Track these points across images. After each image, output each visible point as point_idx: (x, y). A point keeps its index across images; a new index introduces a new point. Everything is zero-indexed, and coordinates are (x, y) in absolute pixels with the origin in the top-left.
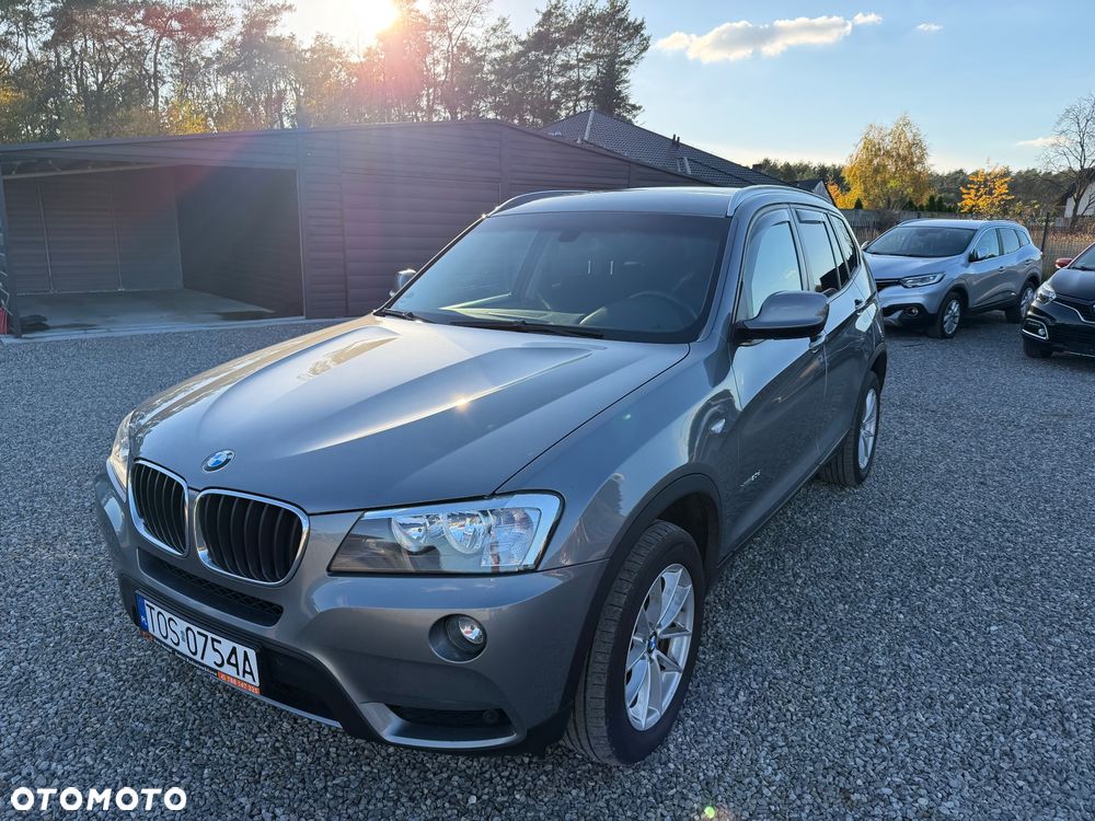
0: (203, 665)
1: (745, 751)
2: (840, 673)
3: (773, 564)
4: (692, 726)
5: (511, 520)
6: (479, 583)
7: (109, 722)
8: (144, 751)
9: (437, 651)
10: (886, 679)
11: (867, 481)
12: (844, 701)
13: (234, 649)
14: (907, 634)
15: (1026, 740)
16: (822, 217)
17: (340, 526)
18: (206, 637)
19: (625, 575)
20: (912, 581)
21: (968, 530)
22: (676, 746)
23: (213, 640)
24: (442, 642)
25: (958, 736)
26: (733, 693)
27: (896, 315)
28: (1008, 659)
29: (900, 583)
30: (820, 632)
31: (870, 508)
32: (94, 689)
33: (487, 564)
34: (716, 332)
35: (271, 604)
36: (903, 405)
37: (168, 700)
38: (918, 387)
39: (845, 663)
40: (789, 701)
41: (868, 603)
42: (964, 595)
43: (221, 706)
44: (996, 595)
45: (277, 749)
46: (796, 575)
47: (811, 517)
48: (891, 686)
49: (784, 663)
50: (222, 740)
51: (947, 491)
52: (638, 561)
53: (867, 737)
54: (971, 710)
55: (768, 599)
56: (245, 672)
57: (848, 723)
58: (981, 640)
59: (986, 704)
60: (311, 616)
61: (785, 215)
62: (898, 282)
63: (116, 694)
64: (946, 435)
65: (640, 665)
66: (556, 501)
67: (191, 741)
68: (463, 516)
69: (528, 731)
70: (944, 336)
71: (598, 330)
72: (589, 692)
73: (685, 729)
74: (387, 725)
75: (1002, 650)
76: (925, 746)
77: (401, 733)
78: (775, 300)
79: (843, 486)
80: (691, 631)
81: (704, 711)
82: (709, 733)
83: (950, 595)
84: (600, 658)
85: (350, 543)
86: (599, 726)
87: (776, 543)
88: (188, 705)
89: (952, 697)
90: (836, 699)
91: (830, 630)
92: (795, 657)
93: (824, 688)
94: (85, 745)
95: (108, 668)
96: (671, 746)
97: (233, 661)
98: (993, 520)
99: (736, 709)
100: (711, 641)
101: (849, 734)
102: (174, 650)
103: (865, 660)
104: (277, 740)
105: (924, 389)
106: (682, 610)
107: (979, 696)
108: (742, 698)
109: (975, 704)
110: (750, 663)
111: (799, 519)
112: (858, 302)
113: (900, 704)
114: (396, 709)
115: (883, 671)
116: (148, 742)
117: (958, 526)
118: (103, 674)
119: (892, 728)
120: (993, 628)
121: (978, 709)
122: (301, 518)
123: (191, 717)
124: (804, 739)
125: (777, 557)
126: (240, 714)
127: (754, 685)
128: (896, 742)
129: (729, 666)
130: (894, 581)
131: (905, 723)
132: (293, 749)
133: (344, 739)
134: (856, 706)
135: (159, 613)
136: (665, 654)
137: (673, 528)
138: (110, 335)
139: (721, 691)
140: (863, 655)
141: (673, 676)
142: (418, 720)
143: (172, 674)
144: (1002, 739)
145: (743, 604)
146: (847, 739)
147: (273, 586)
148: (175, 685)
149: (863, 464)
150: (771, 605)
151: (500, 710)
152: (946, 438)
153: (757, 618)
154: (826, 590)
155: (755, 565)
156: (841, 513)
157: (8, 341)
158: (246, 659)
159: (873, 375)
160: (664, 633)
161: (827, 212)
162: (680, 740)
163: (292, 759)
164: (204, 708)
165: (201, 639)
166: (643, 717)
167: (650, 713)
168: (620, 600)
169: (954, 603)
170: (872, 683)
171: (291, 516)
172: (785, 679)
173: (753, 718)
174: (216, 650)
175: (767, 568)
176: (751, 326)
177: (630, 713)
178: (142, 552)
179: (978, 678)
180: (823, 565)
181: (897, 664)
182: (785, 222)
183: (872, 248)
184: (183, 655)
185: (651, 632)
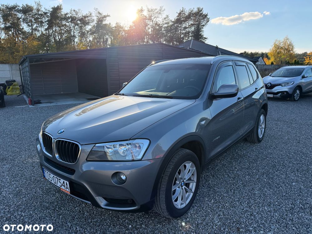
0: (57, 186)
1: (210, 216)
2: (243, 195)
3: (229, 165)
4: (197, 209)
5: (136, 147)
6: (127, 163)
7: (38, 203)
8: (46, 210)
9: (113, 181)
10: (257, 197)
11: (262, 142)
12: (243, 203)
13: (64, 181)
14: (266, 185)
15: (298, 216)
16: (245, 64)
17: (88, 149)
18: (57, 178)
19: (171, 163)
20: (271, 170)
21: (291, 156)
22: (191, 214)
23: (59, 179)
24: (115, 179)
25: (277, 214)
26: (210, 200)
28: (297, 193)
29: (267, 170)
30: (240, 184)
31: (262, 150)
32: (36, 194)
33: (131, 158)
34: (205, 96)
35: (73, 170)
36: (278, 120)
37: (55, 198)
38: (284, 115)
39: (246, 193)
40: (227, 203)
41: (256, 176)
42: (286, 174)
43: (68, 200)
44: (297, 174)
45: (80, 211)
46: (235, 168)
47: (243, 152)
48: (258, 199)
49: (227, 192)
50: (66, 209)
51: (287, 145)
52: (175, 160)
53: (248, 213)
54: (282, 207)
55: (226, 174)
56: (67, 188)
57: (243, 209)
58: (289, 187)
59: (287, 205)
60: (82, 172)
61: (231, 63)
63: (41, 196)
65: (178, 190)
66: (148, 141)
67: (58, 208)
68: (123, 145)
69: (141, 205)
70: (295, 100)
71: (172, 97)
72: (160, 196)
73: (194, 209)
74: (102, 202)
75: (295, 190)
76: (266, 217)
77: (106, 205)
78: (223, 87)
79: (254, 143)
80: (196, 181)
81: (201, 205)
82: (201, 211)
83: (282, 174)
84: (163, 186)
85: (91, 153)
86: (164, 206)
87: (231, 159)
88: (59, 199)
89: (277, 203)
90: (241, 203)
91: (243, 183)
92: (231, 191)
93: (238, 199)
94: (31, 209)
95: (41, 189)
96: (189, 214)
97: (64, 185)
98: (300, 153)
99: (210, 204)
100: (207, 186)
101: (243, 212)
102: (51, 182)
103: (252, 192)
104: (81, 209)
105: (286, 116)
106: (192, 175)
107: (285, 203)
108: (212, 201)
109: (284, 205)
110: (217, 192)
111: (239, 152)
112: (256, 89)
113: (260, 205)
114: (105, 199)
115: (257, 195)
116: (47, 208)
117: (288, 155)
119: (256, 211)
120: (293, 184)
121: (284, 207)
122: (79, 146)
123: (59, 202)
124: (229, 213)
125: (231, 163)
126: (72, 202)
127: (217, 198)
128: (257, 215)
129: (210, 193)
130: (265, 170)
132: (84, 211)
133: (98, 209)
134: (247, 205)
135: (47, 172)
136: (188, 188)
137: (188, 151)
138: (57, 104)
139: (207, 199)
140: (251, 191)
141: (190, 194)
142: (111, 202)
143: (56, 191)
144: (290, 215)
145: (218, 176)
146: (242, 214)
147: (72, 164)
148: (57, 194)
149: (261, 136)
150: (226, 176)
151: (132, 199)
152: (290, 129)
153: (222, 180)
154: (244, 172)
155: (224, 165)
156: (252, 151)
157: (31, 106)
158: (67, 184)
159: (263, 110)
160: (186, 181)
161: (247, 63)
162: (192, 212)
163: (84, 214)
164: (63, 200)
165: (56, 179)
166: (179, 205)
167: (182, 204)
168: (169, 170)
169: (283, 176)
170: (253, 198)
171: (77, 145)
172: (227, 197)
173: (215, 207)
174: (60, 182)
175: (227, 166)
176: (215, 94)
177: (175, 203)
178: (44, 156)
179: (286, 198)
180: (244, 165)
181: (261, 193)
182: (230, 65)
183: (272, 75)
184: (53, 184)
185: (182, 181)
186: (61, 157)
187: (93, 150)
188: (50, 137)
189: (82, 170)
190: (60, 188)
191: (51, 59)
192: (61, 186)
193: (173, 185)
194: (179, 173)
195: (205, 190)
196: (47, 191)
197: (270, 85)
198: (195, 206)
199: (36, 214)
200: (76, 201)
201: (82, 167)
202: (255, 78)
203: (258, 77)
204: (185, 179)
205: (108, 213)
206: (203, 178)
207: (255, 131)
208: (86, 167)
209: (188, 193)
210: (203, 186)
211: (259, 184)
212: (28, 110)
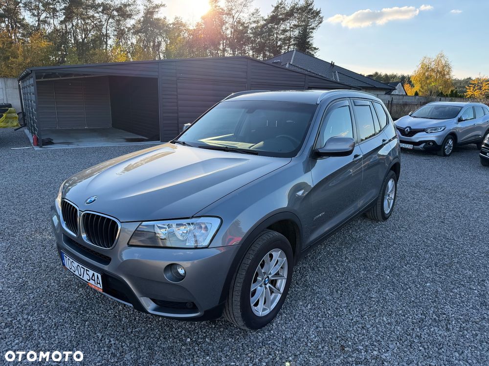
0: (84, 280)
1: (305, 328)
2: (355, 299)
3: (337, 253)
4: (285, 317)
5: (201, 227)
6: (188, 252)
7: (53, 302)
8: (64, 314)
9: (167, 277)
10: (374, 303)
11: (389, 219)
12: (353, 311)
13: (94, 274)
14: (389, 285)
15: (429, 331)
16: (368, 103)
17: (132, 227)
18: (84, 269)
19: (251, 252)
20: (397, 263)
21: (429, 242)
22: (276, 325)
23: (86, 270)
24: (169, 274)
25: (399, 328)
26: (306, 305)
27: (422, 145)
28: (431, 297)
29: (392, 263)
30: (350, 282)
31: (388, 231)
32: (49, 289)
33: (193, 245)
34: (306, 152)
35: (108, 257)
36: (416, 186)
37: (77, 295)
38: (426, 178)
39: (358, 295)
40: (329, 310)
41: (375, 271)
42: (419, 270)
43: (97, 298)
44: (434, 271)
45: (116, 316)
46: (346, 258)
47: (360, 234)
48: (375, 306)
49: (332, 294)
50: (95, 311)
51: (425, 225)
52: (257, 246)
53: (359, 326)
54: (408, 317)
55: (331, 267)
56: (97, 283)
57: (353, 319)
58: (421, 289)
59: (415, 316)
60: (121, 261)
61: (347, 103)
62: (423, 130)
63: (57, 291)
64: (432, 200)
65: (260, 289)
66: (219, 220)
67: (83, 311)
68: (182, 225)
69: (205, 312)
70: (445, 155)
71: (255, 151)
72: (234, 298)
73: (282, 318)
74: (149, 305)
75: (429, 293)
76: (383, 331)
77: (155, 310)
78: (333, 140)
79: (378, 221)
80: (286, 277)
81: (292, 311)
82: (292, 320)
83: (413, 269)
84: (238, 285)
85: (137, 233)
86: (237, 312)
87: (341, 244)
88: (84, 297)
89: (401, 312)
90: (350, 310)
91: (355, 281)
92: (337, 291)
93: (346, 305)
94: (42, 310)
95: (56, 281)
96: (274, 324)
97: (93, 279)
98: (442, 238)
99: (305, 311)
100: (302, 283)
101: (351, 324)
102: (74, 274)
103: (367, 295)
104: (116, 313)
105: (428, 179)
106: (282, 268)
107: (413, 312)
108: (309, 307)
109: (411, 315)
110: (317, 293)
111: (354, 234)
112: (384, 141)
113: (377, 313)
114: (154, 300)
115: (373, 299)
116: (66, 310)
117: (425, 240)
118: (53, 284)
119: (371, 323)
120: (428, 284)
121: (411, 317)
122: (118, 224)
123: (85, 302)
124: (331, 325)
125: (340, 249)
126: (104, 302)
127: (316, 302)
128: (371, 328)
129: (307, 293)
130: (389, 263)
131: (377, 321)
132: (122, 316)
133: (143, 314)
134: (358, 313)
135: (69, 259)
136: (275, 286)
137: (276, 234)
138: (78, 147)
139: (301, 303)
140: (367, 293)
141: (278, 295)
142: (163, 305)
143: (80, 285)
144: (418, 330)
145: (320, 269)
146: (350, 326)
147: (108, 250)
149: (387, 211)
150: (332, 270)
151: (193, 303)
152: (432, 201)
153: (325, 275)
154: (358, 265)
155: (329, 253)
156: (373, 233)
157: (37, 148)
158: (98, 278)
159: (392, 172)
160: (272, 277)
161: (372, 101)
162: (279, 322)
163: (121, 320)
164: (90, 299)
165: (82, 270)
166: (261, 311)
167: (264, 310)
168: (248, 262)
169: (414, 273)
170: (367, 304)
171: (114, 223)
172: (330, 300)
173: (312, 315)
174: (87, 274)
175: (335, 254)
176: (321, 151)
177: (254, 308)
178: (64, 235)
179: (415, 305)
180: (360, 254)
181: (380, 297)
182: (346, 106)
183: (414, 115)
184: (77, 276)
185: (265, 276)
186: (89, 237)
187: (138, 229)
188: (74, 207)
189: (122, 259)
190: (88, 282)
191: (70, 75)
192: (89, 280)
193: (253, 283)
194: (262, 266)
195: (299, 289)
196: (65, 285)
198: (284, 312)
199: (50, 318)
200: (110, 301)
201: (121, 254)
202: (384, 124)
203: (388, 122)
204: (270, 274)
205: (157, 320)
206: (298, 272)
207: (379, 203)
208: (126, 254)
209: (273, 295)
210: (297, 284)
211: (379, 283)
212: (33, 155)
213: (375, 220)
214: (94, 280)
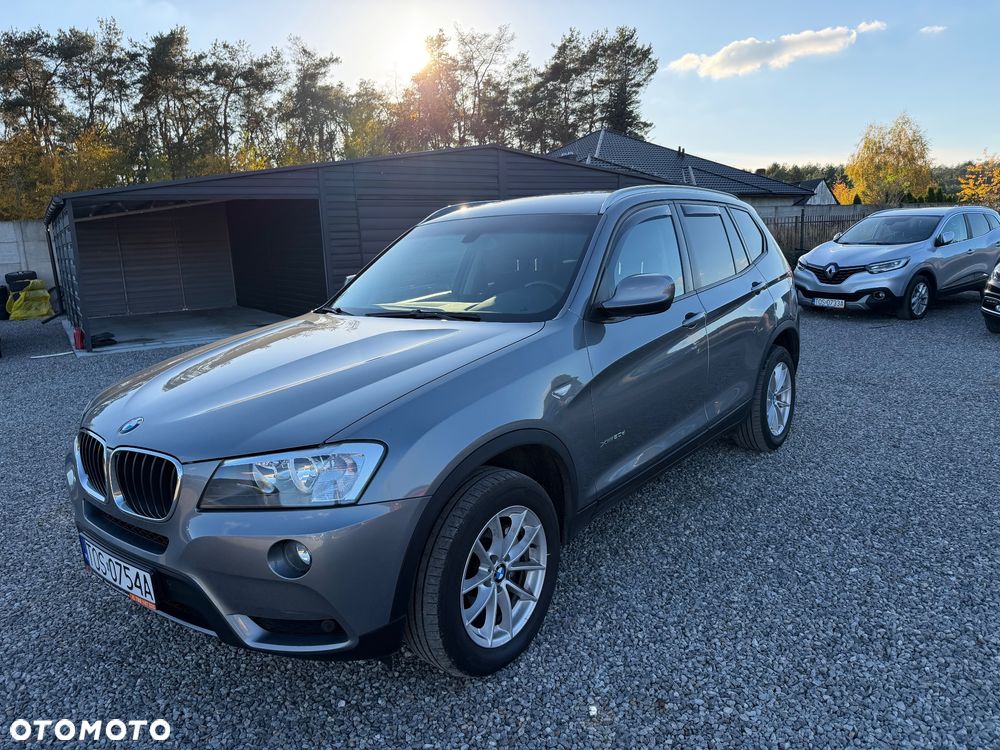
0: (121, 589)
1: (585, 668)
2: (696, 607)
3: (669, 518)
4: (548, 649)
5: (345, 465)
7: (76, 644)
8: (96, 665)
9: (274, 569)
10: (735, 612)
11: (783, 447)
12: (691, 630)
13: (137, 573)
14: (771, 576)
15: (846, 662)
16: (717, 210)
17: (205, 472)
18: (120, 565)
19: (459, 513)
20: (792, 531)
21: (864, 487)
22: (527, 665)
23: (125, 568)
24: (280, 562)
25: (784, 658)
26: (592, 623)
27: (864, 300)
28: (856, 595)
29: (781, 533)
30: (691, 574)
31: (778, 470)
32: (71, 619)
33: (329, 500)
34: (577, 309)
35: (166, 538)
36: (847, 381)
37: (126, 629)
39: (704, 599)
40: (641, 630)
41: (745, 549)
42: (838, 542)
44: (868, 543)
45: (199, 665)
46: (687, 527)
47: (719, 478)
48: (738, 618)
49: (649, 599)
50: (158, 658)
51: (857, 454)
52: (470, 501)
53: (699, 658)
54: (804, 638)
55: (653, 547)
56: (146, 592)
57: (688, 647)
58: (838, 580)
59: (820, 633)
60: (188, 543)
61: (666, 210)
62: (863, 269)
63: (87, 623)
64: (879, 405)
65: (488, 591)
66: (380, 449)
67: (134, 658)
68: (305, 461)
69: (360, 637)
70: (913, 317)
71: (475, 314)
72: (425, 609)
73: (539, 651)
74: (246, 628)
75: (855, 588)
76: (749, 666)
77: (261, 640)
78: (632, 281)
79: (759, 451)
80: (545, 566)
81: (562, 637)
82: (560, 654)
83: (824, 543)
84: (433, 581)
85: (212, 485)
86: (434, 639)
87: (678, 501)
88: (141, 632)
89: (790, 627)
90: (683, 629)
91: (700, 572)
92: (660, 594)
93: (676, 619)
94: (52, 661)
95: (87, 604)
96: (522, 665)
97: (138, 584)
98: (891, 478)
99: (590, 635)
100: (590, 581)
101: (684, 656)
102: (104, 579)
103: (722, 597)
104: (201, 658)
106: (532, 546)
107: (817, 626)
108: (599, 626)
109: (811, 633)
110: (618, 599)
111: (707, 481)
112: (755, 284)
113: (740, 633)
114: (258, 621)
115: (735, 605)
116: (100, 658)
117: (856, 484)
118: (81, 609)
119: (725, 652)
120: (852, 570)
121: (810, 637)
122: (177, 467)
123: (140, 640)
124: (641, 660)
125: (675, 511)
126: (178, 639)
127: (614, 617)
128: (724, 663)
129: (598, 600)
130: (776, 531)
131: (739, 648)
132: (212, 665)
133: (254, 658)
134: (700, 634)
135: (93, 549)
136: (522, 586)
137: (514, 474)
138: (165, 346)
139: (583, 621)
140: (722, 593)
141: (528, 604)
142: (276, 628)
144: (824, 661)
145: (630, 551)
146: (681, 660)
147: (162, 522)
148: (135, 617)
149: (777, 431)
150: (654, 552)
151: (333, 620)
152: (877, 408)
153: (638, 563)
154: (710, 539)
155: (652, 519)
156: (747, 475)
157: (81, 354)
158: (146, 581)
159: (780, 349)
160: (514, 565)
161: (726, 206)
162: (532, 659)
163: (208, 673)
165: (117, 567)
166: (489, 637)
167: (496, 635)
168: (451, 531)
169: (825, 550)
170: (721, 615)
171: (170, 466)
172: (644, 612)
173: (603, 643)
174: (127, 576)
175: (663, 521)
177: (472, 631)
178: (87, 503)
179: (821, 611)
180: (715, 518)
181: (751, 600)
182: (666, 216)
183: (843, 239)
184: (109, 582)
185: (497, 564)
186: (128, 500)
187: (215, 477)
188: (98, 443)
189: (186, 535)
190: (128, 593)
191: (146, 204)
192: (131, 588)
193: (467, 578)
194: (487, 542)
195: (582, 594)
196: (106, 610)
197: (834, 271)
198: (546, 640)
199: (66, 675)
201: (186, 524)
202: (755, 251)
203: (765, 248)
204: (508, 558)
205: (283, 668)
206: (584, 559)
207: (756, 414)
208: (197, 527)
209: (519, 604)
210: (579, 582)
211: (750, 573)
212: (73, 367)
213: (752, 449)
214: (140, 587)
